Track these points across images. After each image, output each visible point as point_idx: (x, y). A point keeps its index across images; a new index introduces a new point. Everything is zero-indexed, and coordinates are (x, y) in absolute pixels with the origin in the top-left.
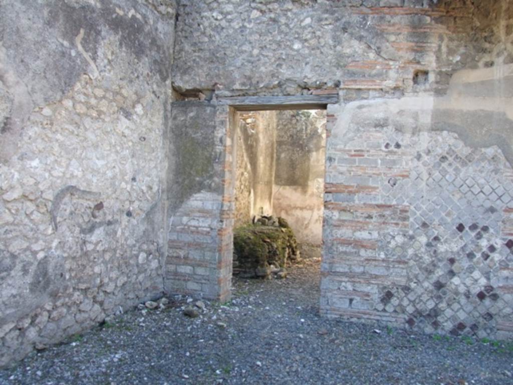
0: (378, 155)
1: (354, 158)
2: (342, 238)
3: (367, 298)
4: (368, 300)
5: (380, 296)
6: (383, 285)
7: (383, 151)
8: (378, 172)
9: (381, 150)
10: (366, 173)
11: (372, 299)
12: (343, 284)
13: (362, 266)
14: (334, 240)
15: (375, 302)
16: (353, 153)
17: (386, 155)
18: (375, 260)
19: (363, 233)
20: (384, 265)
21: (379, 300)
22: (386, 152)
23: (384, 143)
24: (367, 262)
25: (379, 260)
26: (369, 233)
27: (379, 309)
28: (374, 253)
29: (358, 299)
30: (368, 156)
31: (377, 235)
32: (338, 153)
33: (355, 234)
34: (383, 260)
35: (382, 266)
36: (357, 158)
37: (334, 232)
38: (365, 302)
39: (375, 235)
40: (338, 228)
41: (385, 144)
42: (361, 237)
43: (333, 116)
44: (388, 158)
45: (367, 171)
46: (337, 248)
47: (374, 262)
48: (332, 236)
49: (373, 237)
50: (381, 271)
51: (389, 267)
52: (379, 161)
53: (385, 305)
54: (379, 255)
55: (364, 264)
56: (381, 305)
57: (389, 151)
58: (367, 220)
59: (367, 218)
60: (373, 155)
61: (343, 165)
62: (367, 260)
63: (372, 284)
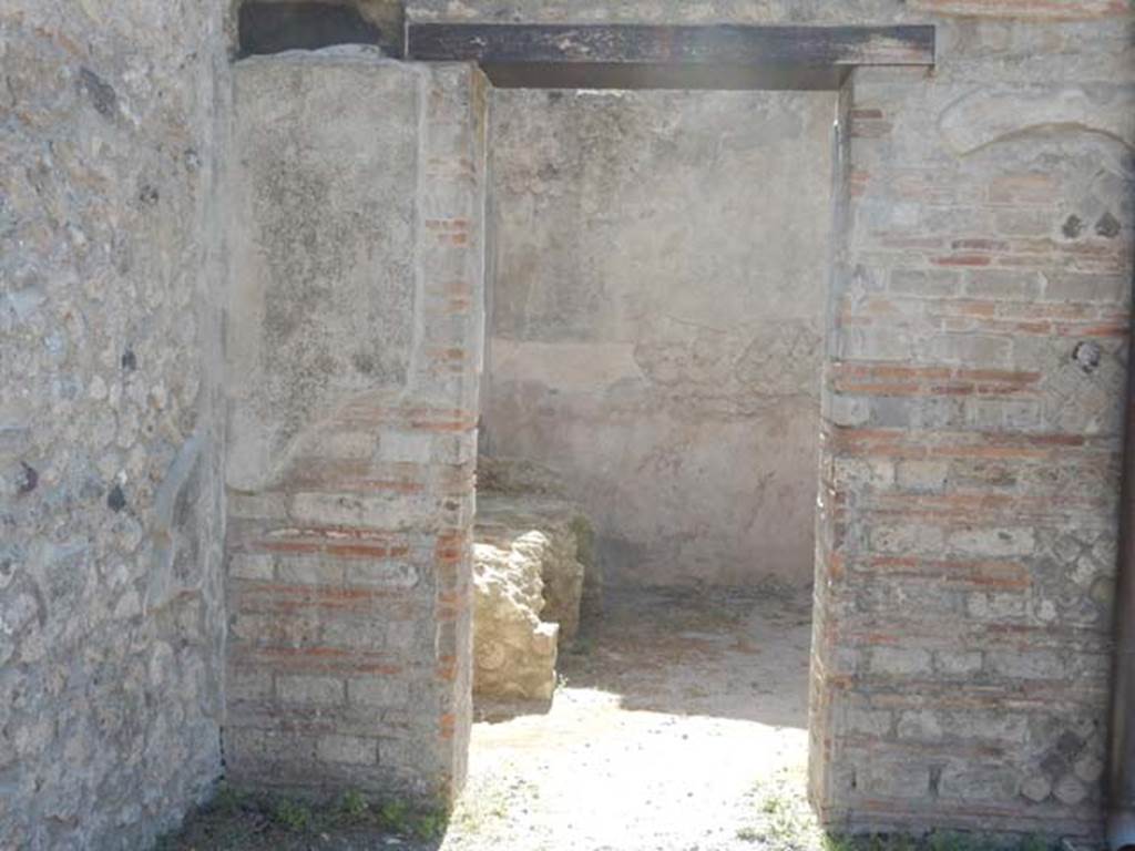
0: (1037, 262)
1: (951, 268)
2: (906, 555)
3: (992, 760)
4: (997, 767)
5: (1040, 751)
6: (1048, 713)
7: (1056, 246)
8: (1036, 321)
9: (1048, 241)
10: (994, 323)
11: (1010, 763)
12: (909, 716)
13: (977, 650)
14: (878, 562)
15: (1020, 771)
16: (947, 251)
17: (1067, 262)
18: (1021, 629)
19: (978, 535)
20: (1054, 644)
21: (1035, 765)
22: (1065, 249)
23: (1061, 216)
24: (992, 636)
25: (1035, 629)
26: (1003, 536)
27: (1032, 796)
28: (1018, 606)
29: (961, 765)
30: (1003, 262)
31: (1032, 542)
32: (893, 250)
33: (952, 540)
34: (1051, 629)
35: (1049, 648)
36: (962, 270)
37: (874, 535)
38: (987, 775)
39: (1024, 542)
40: (890, 518)
41: (1064, 221)
42: (971, 549)
43: (877, 114)
44: (1072, 269)
45: (996, 317)
46: (887, 591)
47: (1018, 637)
48: (871, 548)
49: (1015, 549)
50: (1042, 665)
51: (1072, 651)
52: (1043, 282)
53: (1056, 781)
54: (1037, 609)
55: (982, 644)
56: (1041, 780)
57: (1078, 248)
58: (997, 491)
59: (995, 482)
60: (1018, 262)
61: (912, 294)
62: (992, 627)
63: (1012, 710)
